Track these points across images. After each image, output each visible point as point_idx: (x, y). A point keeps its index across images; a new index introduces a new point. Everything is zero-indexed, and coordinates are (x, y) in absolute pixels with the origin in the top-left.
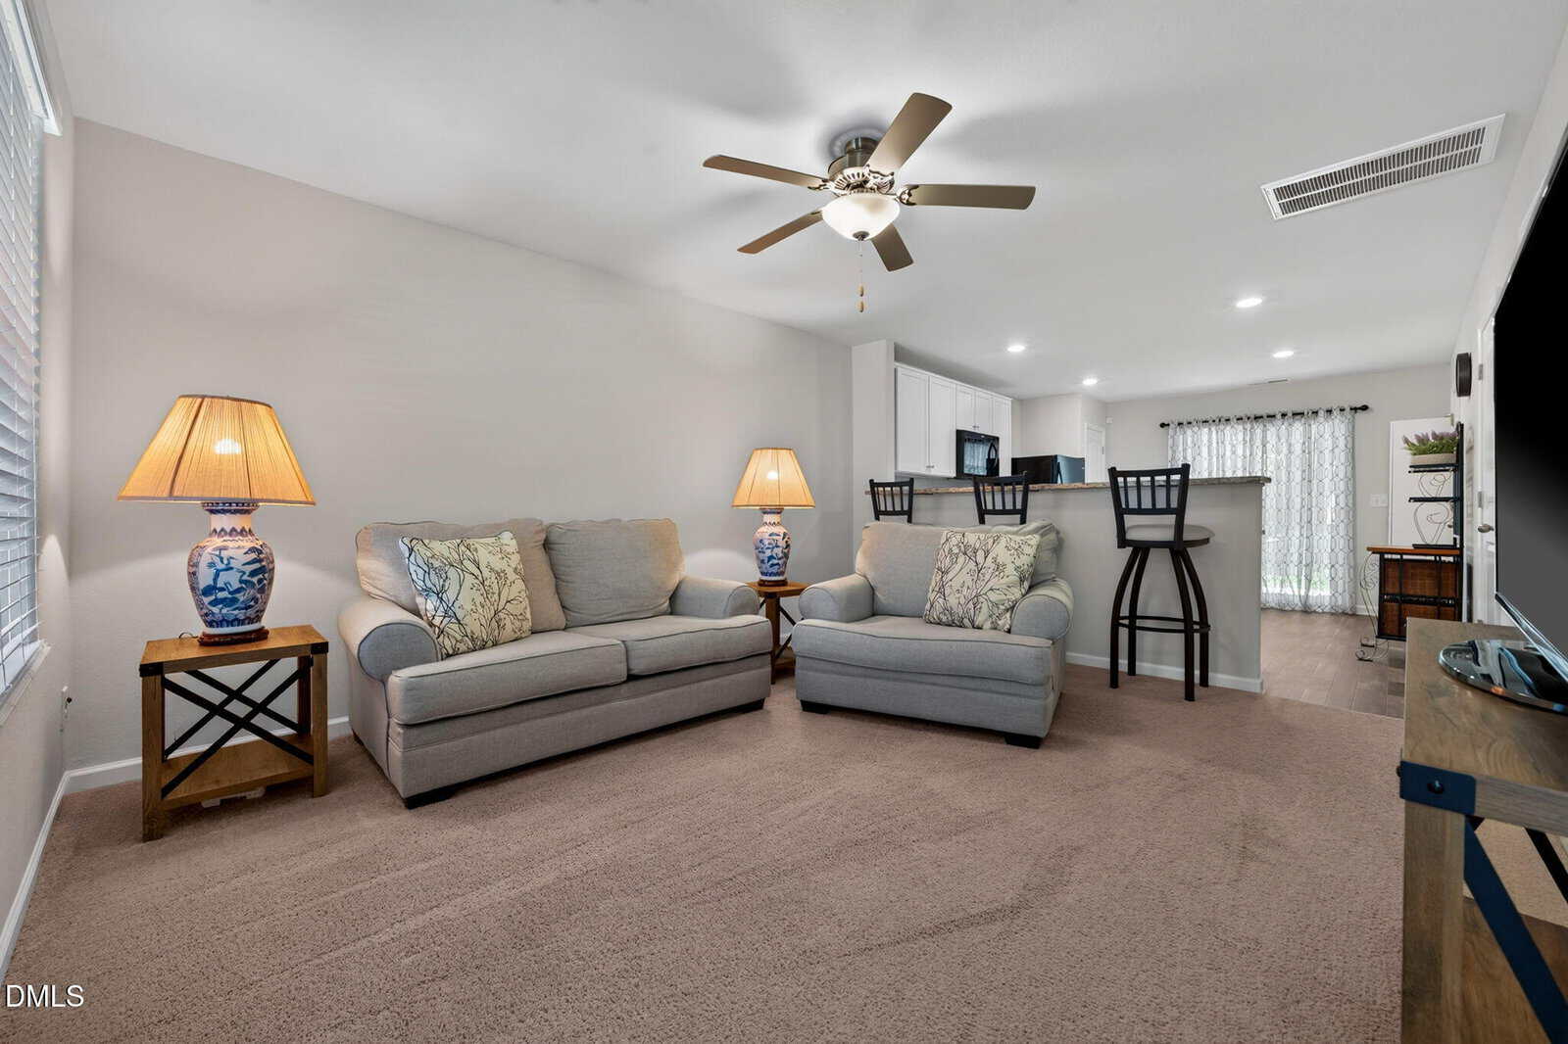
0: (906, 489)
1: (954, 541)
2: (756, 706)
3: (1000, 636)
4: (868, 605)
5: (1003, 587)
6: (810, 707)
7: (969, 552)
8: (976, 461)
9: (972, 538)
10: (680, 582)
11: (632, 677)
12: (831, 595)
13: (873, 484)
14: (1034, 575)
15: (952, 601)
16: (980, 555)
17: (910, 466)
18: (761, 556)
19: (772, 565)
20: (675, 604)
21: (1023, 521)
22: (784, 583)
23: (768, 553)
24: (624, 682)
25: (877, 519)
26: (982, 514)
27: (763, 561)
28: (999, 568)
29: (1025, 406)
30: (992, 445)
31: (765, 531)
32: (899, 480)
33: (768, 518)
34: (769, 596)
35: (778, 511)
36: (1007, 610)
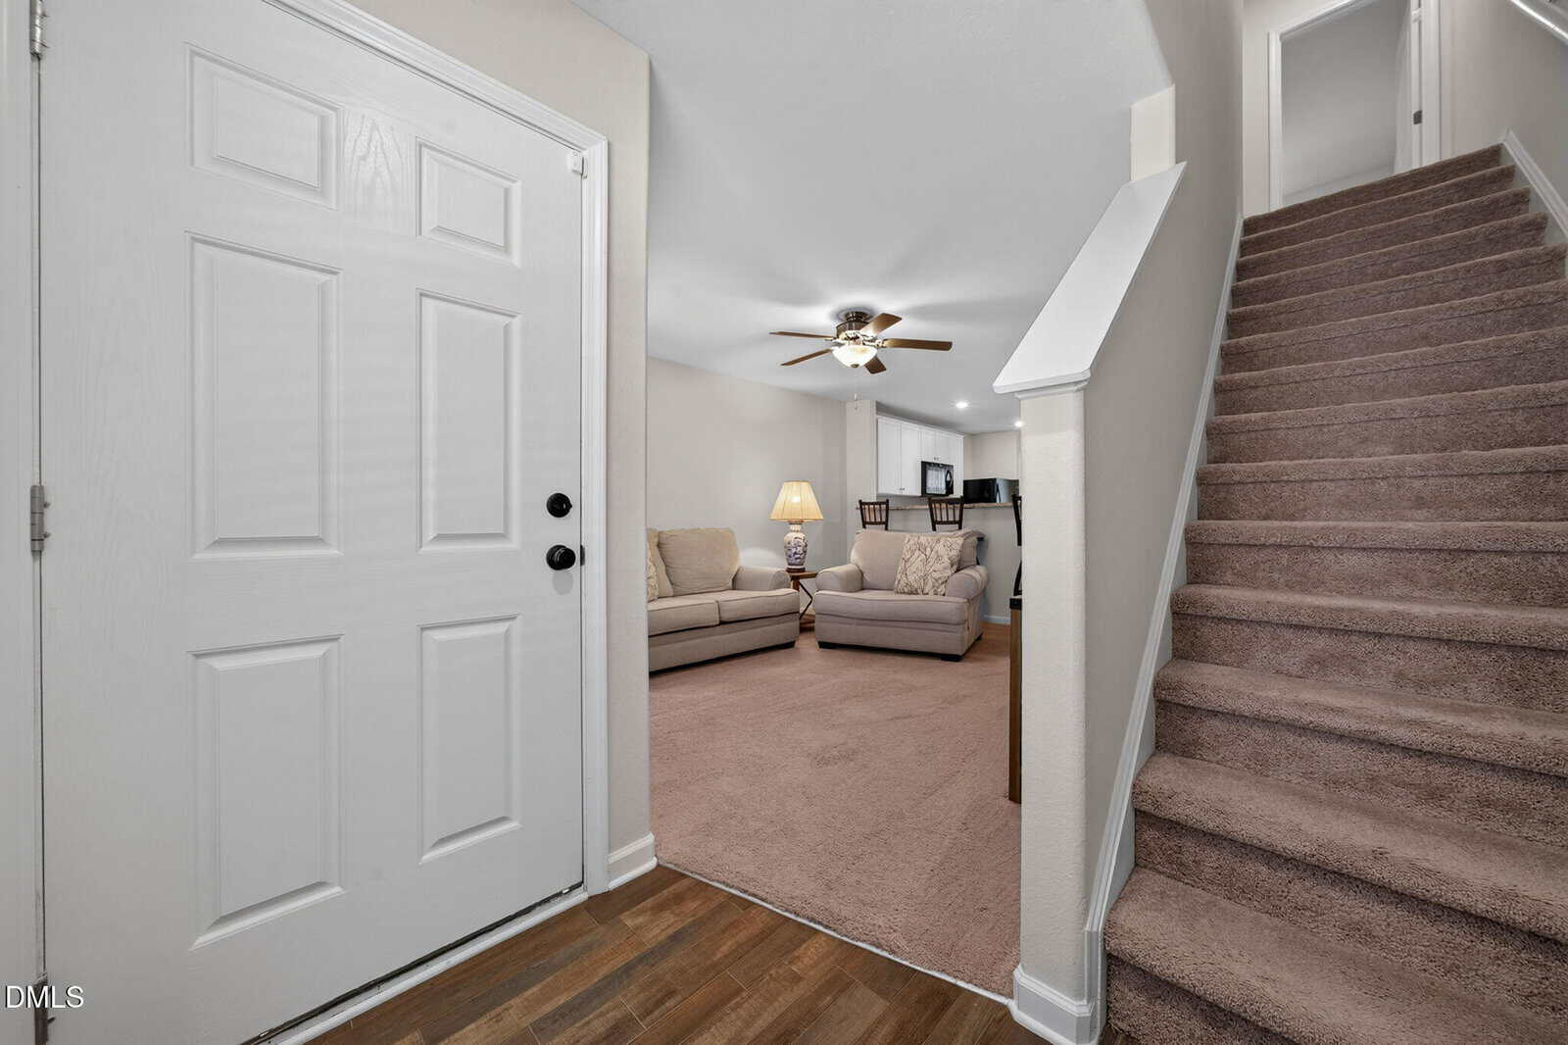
0: (884, 506)
1: (912, 542)
2: (790, 645)
3: (939, 598)
4: (859, 582)
5: (941, 568)
6: (823, 645)
7: (921, 548)
8: (936, 483)
9: (923, 539)
10: (738, 570)
11: (722, 623)
12: (836, 575)
13: (861, 503)
14: (960, 562)
15: (911, 578)
16: (928, 549)
17: (889, 488)
18: (789, 553)
19: (796, 559)
20: (736, 584)
21: (960, 528)
22: (803, 570)
23: (794, 550)
24: (717, 625)
25: (864, 527)
26: (934, 523)
27: (790, 556)
28: (939, 558)
29: (974, 439)
30: (948, 472)
31: (791, 536)
32: (880, 500)
33: (793, 527)
34: (793, 578)
35: (800, 522)
36: (942, 583)
